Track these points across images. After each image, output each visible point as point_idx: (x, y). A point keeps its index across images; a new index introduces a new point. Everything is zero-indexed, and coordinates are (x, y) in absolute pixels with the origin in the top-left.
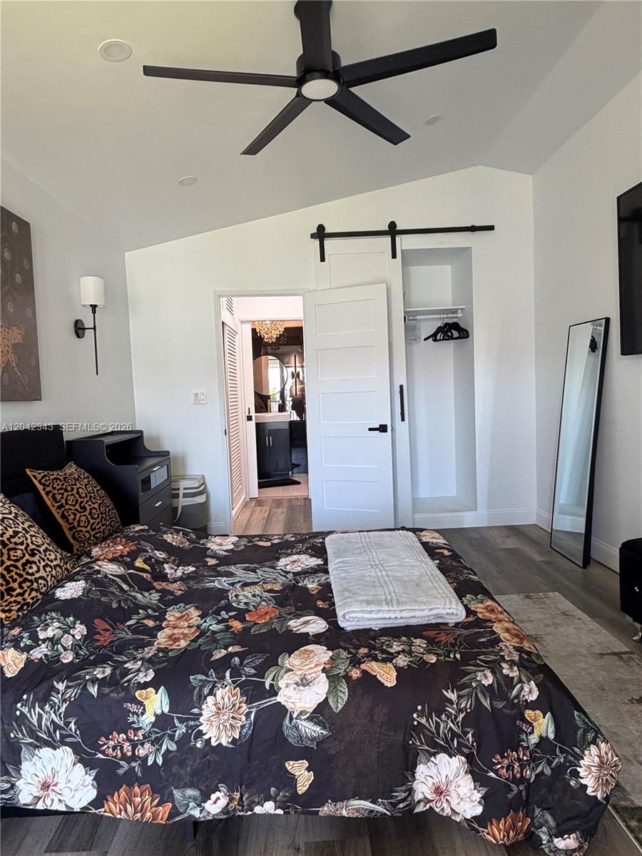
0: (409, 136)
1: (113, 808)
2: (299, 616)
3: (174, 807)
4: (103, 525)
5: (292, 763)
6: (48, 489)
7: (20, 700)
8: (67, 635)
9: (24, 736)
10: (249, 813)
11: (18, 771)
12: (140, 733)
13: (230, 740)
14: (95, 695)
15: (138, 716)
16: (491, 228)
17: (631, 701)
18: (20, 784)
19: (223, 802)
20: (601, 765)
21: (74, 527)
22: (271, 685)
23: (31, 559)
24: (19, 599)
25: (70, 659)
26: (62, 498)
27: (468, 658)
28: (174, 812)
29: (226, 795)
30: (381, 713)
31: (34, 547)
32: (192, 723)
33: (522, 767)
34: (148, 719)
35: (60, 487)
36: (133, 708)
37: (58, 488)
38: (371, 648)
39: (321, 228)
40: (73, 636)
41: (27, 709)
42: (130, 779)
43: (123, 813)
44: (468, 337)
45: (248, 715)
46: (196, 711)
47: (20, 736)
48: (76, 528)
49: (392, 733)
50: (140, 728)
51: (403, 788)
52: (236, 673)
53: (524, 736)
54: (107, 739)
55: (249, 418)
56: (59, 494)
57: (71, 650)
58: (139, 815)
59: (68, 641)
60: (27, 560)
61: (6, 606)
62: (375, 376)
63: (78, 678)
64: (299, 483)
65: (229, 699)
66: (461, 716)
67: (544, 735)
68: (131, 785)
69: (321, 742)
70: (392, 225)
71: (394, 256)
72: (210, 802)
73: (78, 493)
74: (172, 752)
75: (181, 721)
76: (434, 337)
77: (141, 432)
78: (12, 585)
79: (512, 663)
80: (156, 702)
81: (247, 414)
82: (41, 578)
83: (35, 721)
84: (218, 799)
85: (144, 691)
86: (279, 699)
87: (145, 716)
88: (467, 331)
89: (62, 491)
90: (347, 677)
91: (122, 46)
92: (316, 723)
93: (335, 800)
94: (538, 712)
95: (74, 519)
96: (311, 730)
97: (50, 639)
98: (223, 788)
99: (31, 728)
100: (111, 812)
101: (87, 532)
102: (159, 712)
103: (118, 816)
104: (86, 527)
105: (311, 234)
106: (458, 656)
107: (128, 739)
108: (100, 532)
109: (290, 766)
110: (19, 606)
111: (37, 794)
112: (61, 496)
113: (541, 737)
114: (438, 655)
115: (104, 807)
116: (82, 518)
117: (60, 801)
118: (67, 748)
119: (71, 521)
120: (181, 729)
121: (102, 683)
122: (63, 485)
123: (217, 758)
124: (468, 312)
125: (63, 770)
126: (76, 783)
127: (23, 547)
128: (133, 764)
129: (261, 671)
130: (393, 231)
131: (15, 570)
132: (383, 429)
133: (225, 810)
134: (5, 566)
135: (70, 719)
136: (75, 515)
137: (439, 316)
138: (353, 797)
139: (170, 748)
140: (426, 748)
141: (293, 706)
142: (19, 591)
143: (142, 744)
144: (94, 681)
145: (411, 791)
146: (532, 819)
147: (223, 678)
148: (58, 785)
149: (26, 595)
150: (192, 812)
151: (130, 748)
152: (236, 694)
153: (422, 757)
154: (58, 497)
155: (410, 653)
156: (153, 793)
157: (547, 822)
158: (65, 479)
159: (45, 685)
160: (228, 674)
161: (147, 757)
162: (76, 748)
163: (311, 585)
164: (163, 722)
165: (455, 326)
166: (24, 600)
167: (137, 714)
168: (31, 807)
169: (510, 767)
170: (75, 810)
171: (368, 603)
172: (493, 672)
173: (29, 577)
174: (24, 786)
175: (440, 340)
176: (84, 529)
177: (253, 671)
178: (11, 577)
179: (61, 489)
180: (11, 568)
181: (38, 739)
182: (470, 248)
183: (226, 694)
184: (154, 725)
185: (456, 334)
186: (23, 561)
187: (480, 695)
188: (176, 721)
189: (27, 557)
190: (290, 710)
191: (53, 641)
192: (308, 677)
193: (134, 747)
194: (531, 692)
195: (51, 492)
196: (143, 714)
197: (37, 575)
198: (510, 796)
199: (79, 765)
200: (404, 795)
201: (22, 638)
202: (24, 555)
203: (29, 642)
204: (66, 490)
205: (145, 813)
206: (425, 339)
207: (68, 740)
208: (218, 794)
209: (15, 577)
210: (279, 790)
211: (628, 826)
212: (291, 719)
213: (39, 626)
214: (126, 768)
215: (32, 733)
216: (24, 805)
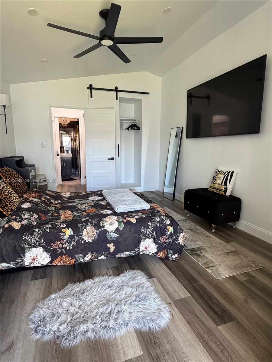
0: (131, 62)
1: (57, 263)
2: (103, 210)
3: (76, 259)
4: (24, 188)
5: (109, 244)
6: (3, 174)
7: (24, 235)
8: (32, 217)
9: (26, 245)
10: (97, 259)
11: (24, 256)
12: (64, 241)
13: (92, 240)
14: (49, 231)
15: (64, 236)
16: (148, 93)
17: (187, 229)
18: (25, 259)
19: (90, 257)
20: (183, 238)
21: (14, 188)
22: (102, 225)
23: (11, 196)
24: (10, 208)
25: (36, 224)
26: (9, 178)
27: (153, 215)
28: (76, 261)
29: (91, 255)
30: (133, 230)
31: (10, 192)
32: (80, 237)
33: (166, 240)
34: (67, 237)
35: (8, 174)
36: (62, 234)
37: (7, 174)
38: (127, 215)
39: (91, 85)
40: (34, 217)
41: (26, 237)
42: (62, 254)
43: (60, 264)
44: (140, 129)
45: (97, 233)
46: (81, 233)
47: (25, 245)
48: (15, 188)
49: (135, 234)
50: (65, 239)
51: (138, 248)
52: (91, 223)
53: (166, 233)
54: (54, 243)
55: (58, 155)
56: (8, 176)
57: (35, 221)
58: (65, 263)
59: (33, 219)
60: (10, 196)
61: (6, 210)
62: (110, 141)
63: (42, 228)
64: (76, 180)
65: (91, 230)
66: (152, 228)
67: (171, 232)
68: (62, 256)
69: (117, 238)
70: (116, 88)
71: (117, 99)
72: (86, 257)
73: (14, 176)
74: (74, 245)
75: (77, 236)
76: (128, 129)
77: (23, 157)
78: (7, 203)
79: (164, 216)
80: (69, 232)
81: (57, 153)
82: (15, 202)
83: (30, 240)
84: (89, 256)
85: (64, 229)
86: (105, 228)
87: (66, 236)
88: (139, 128)
89: (9, 175)
90: (123, 222)
91: (35, 11)
92: (116, 234)
93: (120, 253)
94: (170, 227)
95: (14, 185)
96: (114, 235)
97: (27, 218)
98: (90, 253)
99: (28, 242)
100: (56, 264)
101: (20, 190)
102: (70, 234)
103: (58, 265)
104: (19, 188)
105: (87, 87)
106: (150, 215)
107: (61, 243)
108: (24, 190)
109: (109, 245)
110: (10, 210)
111: (31, 262)
112: (9, 177)
113: (170, 233)
114: (145, 215)
115: (53, 263)
116: (17, 185)
117: (39, 263)
118: (41, 247)
119: (13, 186)
120: (77, 239)
121: (50, 228)
122: (9, 173)
123: (88, 245)
124: (140, 121)
125: (40, 254)
126: (44, 257)
127: (7, 192)
128: (62, 250)
129: (99, 222)
130: (116, 90)
131: (7, 199)
132: (113, 159)
133: (90, 259)
134: (3, 197)
135: (42, 239)
136: (15, 184)
137: (130, 122)
138: (125, 251)
139: (74, 244)
140: (144, 237)
141: (109, 230)
142: (9, 205)
143: (65, 244)
144: (47, 228)
145: (139, 249)
146: (167, 253)
147: (88, 224)
148: (38, 259)
149: (12, 207)
150: (81, 260)
151: (61, 245)
152: (92, 228)
153: (142, 240)
154: (8, 177)
155: (138, 215)
156: (69, 257)
157: (171, 252)
158: (9, 171)
159: (31, 230)
160: (89, 223)
161: (67, 247)
162: (44, 247)
163: (103, 203)
164: (71, 237)
165: (135, 125)
166: (11, 208)
167: (63, 235)
168: (29, 266)
169: (164, 240)
170: (44, 265)
171: (124, 205)
172: (159, 218)
173: (12, 201)
174: (27, 260)
175: (130, 130)
176: (18, 189)
177: (96, 222)
178: (6, 201)
179: (9, 174)
180: (6, 198)
181: (31, 245)
182: (142, 99)
183: (89, 228)
184: (69, 238)
185: (136, 128)
186: (9, 196)
187: (157, 223)
188: (75, 236)
189: (9, 195)
190: (108, 231)
191: (28, 219)
192: (112, 222)
193: (63, 245)
194: (168, 222)
195: (5, 175)
196: (65, 235)
197: (14, 201)
198: (163, 246)
199: (45, 252)
200: (138, 250)
201: (17, 218)
202: (9, 194)
203: (20, 220)
204: (10, 175)
205: (67, 262)
206: (125, 129)
207: (41, 245)
208: (88, 255)
209: (7, 201)
210: (105, 252)
211: (188, 252)
212: (109, 233)
213: (22, 215)
214: (60, 251)
215: (29, 244)
216: (27, 266)
